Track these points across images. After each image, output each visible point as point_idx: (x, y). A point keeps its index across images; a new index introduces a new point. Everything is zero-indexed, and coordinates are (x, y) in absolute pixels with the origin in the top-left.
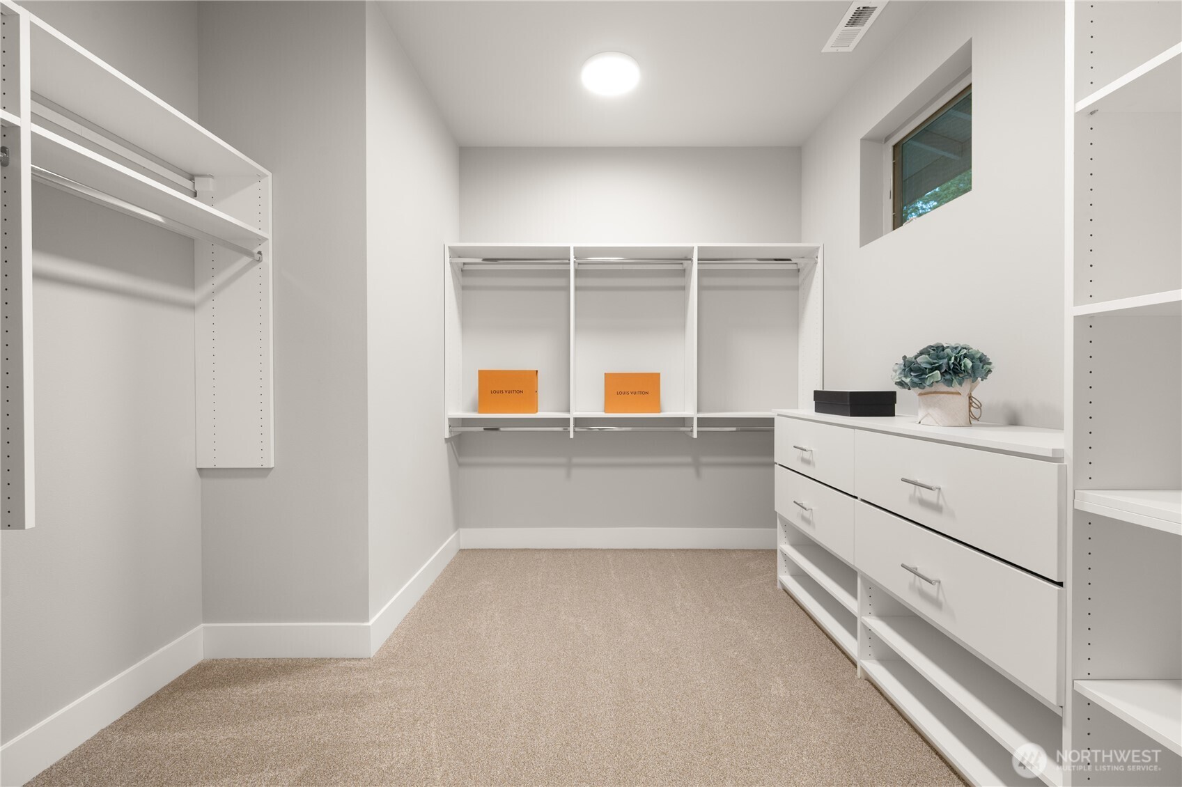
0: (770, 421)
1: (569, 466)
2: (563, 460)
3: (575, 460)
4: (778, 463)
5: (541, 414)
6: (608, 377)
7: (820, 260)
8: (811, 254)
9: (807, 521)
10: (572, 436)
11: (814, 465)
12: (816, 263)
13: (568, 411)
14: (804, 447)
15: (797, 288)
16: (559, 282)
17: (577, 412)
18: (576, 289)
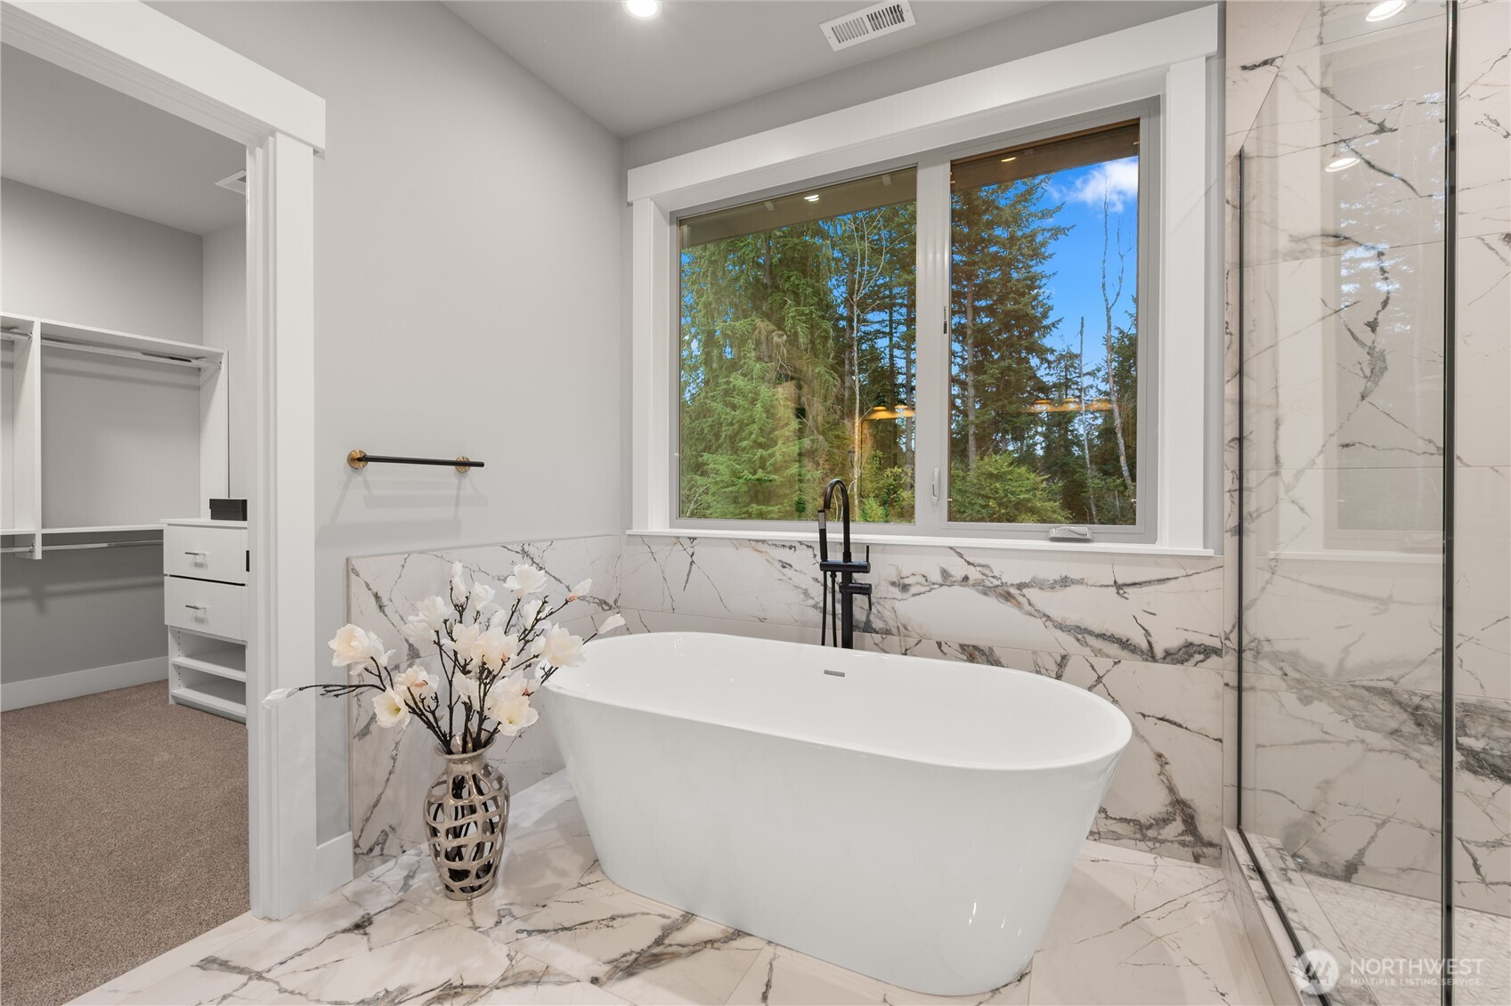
0: (159, 534)
4: (169, 574)
7: (224, 366)
8: (215, 359)
9: (199, 620)
11: (207, 567)
12: (220, 368)
14: (197, 552)
15: (198, 388)
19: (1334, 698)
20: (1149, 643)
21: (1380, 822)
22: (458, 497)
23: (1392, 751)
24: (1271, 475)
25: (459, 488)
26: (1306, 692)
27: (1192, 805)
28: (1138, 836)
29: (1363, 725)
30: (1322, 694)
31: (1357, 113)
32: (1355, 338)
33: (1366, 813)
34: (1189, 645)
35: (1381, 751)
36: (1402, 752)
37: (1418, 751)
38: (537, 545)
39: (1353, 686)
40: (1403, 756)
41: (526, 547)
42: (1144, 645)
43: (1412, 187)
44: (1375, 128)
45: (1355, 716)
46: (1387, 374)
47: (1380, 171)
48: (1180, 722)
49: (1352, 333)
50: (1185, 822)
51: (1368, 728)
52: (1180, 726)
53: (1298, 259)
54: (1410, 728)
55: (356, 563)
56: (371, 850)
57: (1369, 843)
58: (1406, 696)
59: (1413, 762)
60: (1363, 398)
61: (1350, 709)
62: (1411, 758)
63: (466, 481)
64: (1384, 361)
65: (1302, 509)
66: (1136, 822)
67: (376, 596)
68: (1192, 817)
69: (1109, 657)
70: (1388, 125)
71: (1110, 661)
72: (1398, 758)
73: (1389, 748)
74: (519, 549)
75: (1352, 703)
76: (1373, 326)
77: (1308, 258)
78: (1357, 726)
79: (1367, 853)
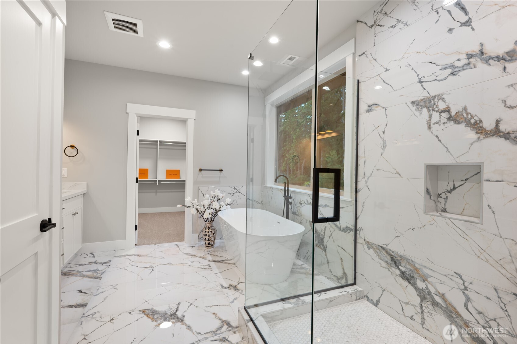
1: (156, 192)
2: (155, 191)
3: (158, 191)
5: (149, 179)
6: (167, 170)
10: (158, 184)
13: (157, 179)
16: (155, 147)
17: (159, 178)
18: (159, 148)
19: (374, 248)
20: (340, 225)
21: (383, 290)
22: (220, 177)
23: (386, 268)
24: (363, 178)
25: (220, 175)
26: (369, 246)
27: (347, 275)
28: (337, 281)
29: (380, 258)
30: (372, 247)
31: (382, 66)
32: (380, 136)
33: (380, 286)
34: (347, 227)
35: (384, 267)
36: (388, 269)
37: (391, 269)
38: (238, 187)
39: (378, 245)
40: (388, 270)
41: (235, 187)
42: (339, 226)
43: (392, 87)
44: (385, 70)
45: (379, 255)
46: (386, 147)
47: (386, 83)
48: (345, 250)
49: (379, 135)
50: (345, 279)
51: (381, 259)
52: (345, 251)
53: (369, 112)
54: (390, 261)
55: (200, 188)
56: (201, 238)
57: (381, 296)
58: (389, 251)
59: (390, 272)
60: (381, 155)
61: (378, 253)
62: (390, 271)
63: (222, 173)
64: (386, 143)
65: (369, 189)
66: (337, 277)
67: (203, 194)
68: (347, 278)
69: (333, 228)
70: (388, 69)
71: (333, 230)
72: (387, 270)
73: (385, 267)
74: (234, 188)
75: (378, 251)
76: (384, 132)
77: (371, 112)
78: (379, 258)
79: (381, 298)
